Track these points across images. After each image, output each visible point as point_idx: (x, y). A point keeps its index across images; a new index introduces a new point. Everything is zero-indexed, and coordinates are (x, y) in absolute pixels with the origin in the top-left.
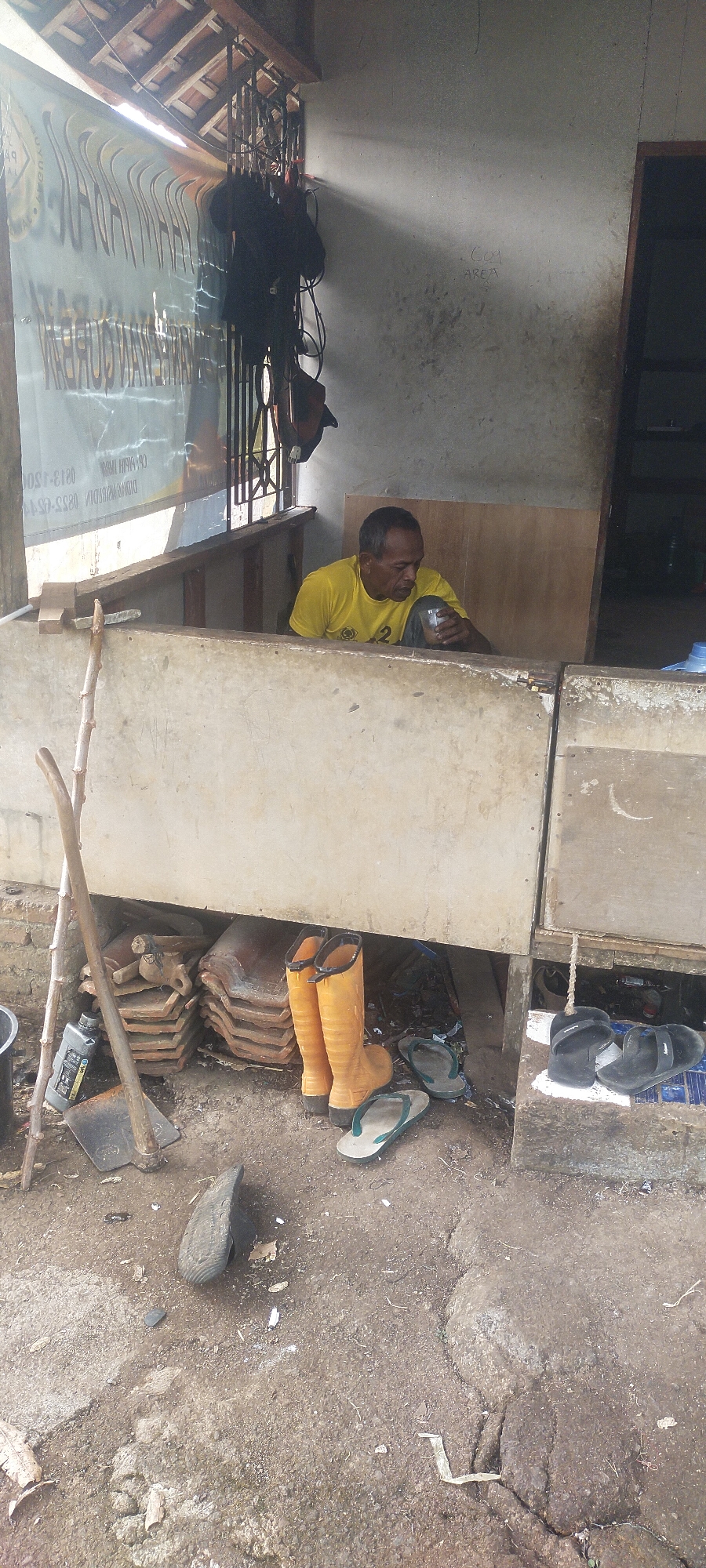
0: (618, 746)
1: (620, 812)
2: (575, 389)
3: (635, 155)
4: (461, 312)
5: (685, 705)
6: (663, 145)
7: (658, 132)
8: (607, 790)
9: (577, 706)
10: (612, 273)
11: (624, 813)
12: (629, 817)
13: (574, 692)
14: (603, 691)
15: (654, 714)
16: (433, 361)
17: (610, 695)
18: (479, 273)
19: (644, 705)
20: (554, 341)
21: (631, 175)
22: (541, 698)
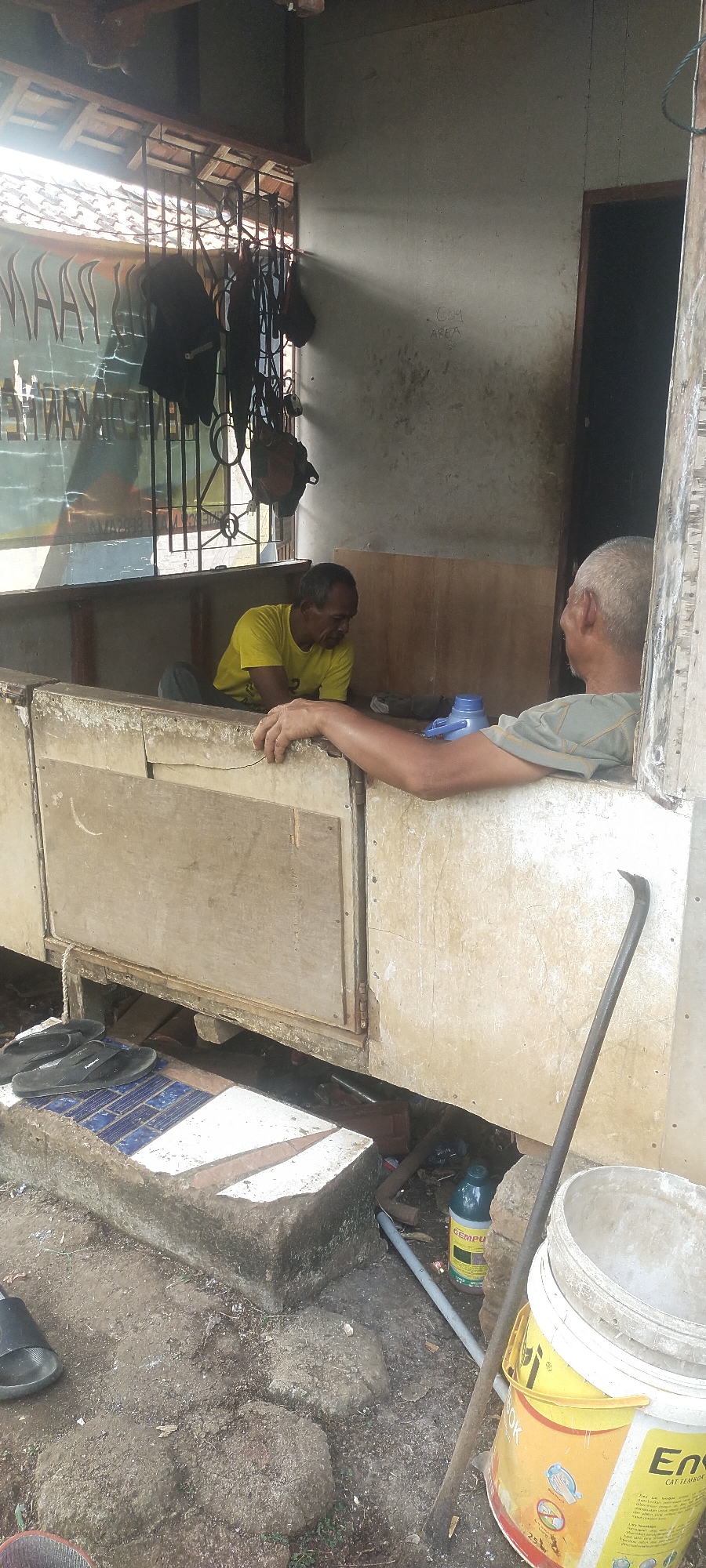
0: (75, 762)
1: (81, 826)
2: (531, 443)
3: (581, 205)
4: (429, 371)
5: (111, 723)
6: (610, 191)
7: (600, 179)
8: (69, 803)
9: (42, 720)
10: (563, 325)
11: (83, 828)
12: (87, 831)
13: (39, 707)
14: (57, 706)
15: (93, 731)
16: (406, 419)
17: (62, 710)
18: (444, 333)
19: (86, 722)
20: (511, 396)
21: (578, 225)
22: (17, 710)
